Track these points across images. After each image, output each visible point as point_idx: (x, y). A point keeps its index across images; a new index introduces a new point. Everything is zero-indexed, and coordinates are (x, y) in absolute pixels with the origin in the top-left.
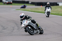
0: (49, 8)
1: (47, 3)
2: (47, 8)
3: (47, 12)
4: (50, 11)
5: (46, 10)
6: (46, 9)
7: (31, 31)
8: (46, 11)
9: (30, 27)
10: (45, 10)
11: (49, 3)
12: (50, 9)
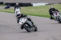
1: (16, 4)
3: (16, 12)
6: (15, 9)
7: (29, 28)
9: (27, 25)
11: (18, 4)
12: (19, 9)
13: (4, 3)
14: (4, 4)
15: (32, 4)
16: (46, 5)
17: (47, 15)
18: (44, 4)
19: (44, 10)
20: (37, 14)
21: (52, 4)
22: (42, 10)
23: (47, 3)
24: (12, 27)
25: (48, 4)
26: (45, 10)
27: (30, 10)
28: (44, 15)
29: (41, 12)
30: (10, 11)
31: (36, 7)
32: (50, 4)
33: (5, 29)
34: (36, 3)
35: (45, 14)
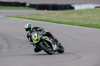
13: (27, 5)
15: (72, 6)
16: (96, 7)
17: (97, 25)
18: (92, 6)
19: (93, 17)
20: (81, 22)
22: (89, 17)
23: (98, 4)
27: (70, 16)
28: (93, 25)
29: (88, 19)
30: (37, 18)
31: (80, 12)
34: (80, 4)
35: (95, 23)
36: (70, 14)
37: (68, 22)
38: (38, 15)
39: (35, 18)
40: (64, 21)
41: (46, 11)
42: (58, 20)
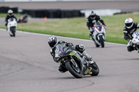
0: (12, 20)
2: (9, 20)
3: (11, 28)
4: (16, 25)
5: (9, 24)
8: (9, 26)
10: (6, 25)
13: (20, 11)
14: (20, 13)
16: (115, 14)
17: (117, 38)
19: (111, 27)
21: (130, 12)
23: (118, 9)
24: (38, 65)
25: (119, 11)
26: (113, 25)
27: (79, 26)
28: (110, 38)
32: (125, 13)
33: (22, 69)
35: (113, 36)
36: (78, 23)
37: (76, 35)
38: (35, 24)
39: (31, 29)
40: (70, 32)
41: (45, 20)
42: (62, 32)
